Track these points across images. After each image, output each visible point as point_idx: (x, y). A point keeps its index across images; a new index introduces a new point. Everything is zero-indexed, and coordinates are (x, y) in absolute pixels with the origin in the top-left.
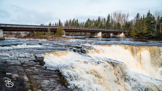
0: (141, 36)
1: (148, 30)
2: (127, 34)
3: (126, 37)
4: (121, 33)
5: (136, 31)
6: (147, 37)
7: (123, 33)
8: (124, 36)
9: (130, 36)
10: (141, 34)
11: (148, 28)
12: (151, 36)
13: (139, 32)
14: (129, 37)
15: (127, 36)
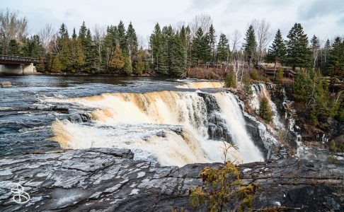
0: (74, 71)
1: (87, 58)
2: (42, 66)
3: (39, 73)
4: (27, 64)
5: (63, 62)
6: (85, 72)
7: (32, 64)
8: (35, 71)
9: (50, 72)
10: (73, 66)
11: (87, 55)
12: (93, 72)
13: (70, 63)
14: (47, 72)
15: (43, 72)
